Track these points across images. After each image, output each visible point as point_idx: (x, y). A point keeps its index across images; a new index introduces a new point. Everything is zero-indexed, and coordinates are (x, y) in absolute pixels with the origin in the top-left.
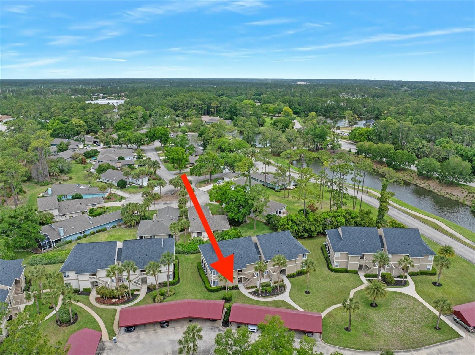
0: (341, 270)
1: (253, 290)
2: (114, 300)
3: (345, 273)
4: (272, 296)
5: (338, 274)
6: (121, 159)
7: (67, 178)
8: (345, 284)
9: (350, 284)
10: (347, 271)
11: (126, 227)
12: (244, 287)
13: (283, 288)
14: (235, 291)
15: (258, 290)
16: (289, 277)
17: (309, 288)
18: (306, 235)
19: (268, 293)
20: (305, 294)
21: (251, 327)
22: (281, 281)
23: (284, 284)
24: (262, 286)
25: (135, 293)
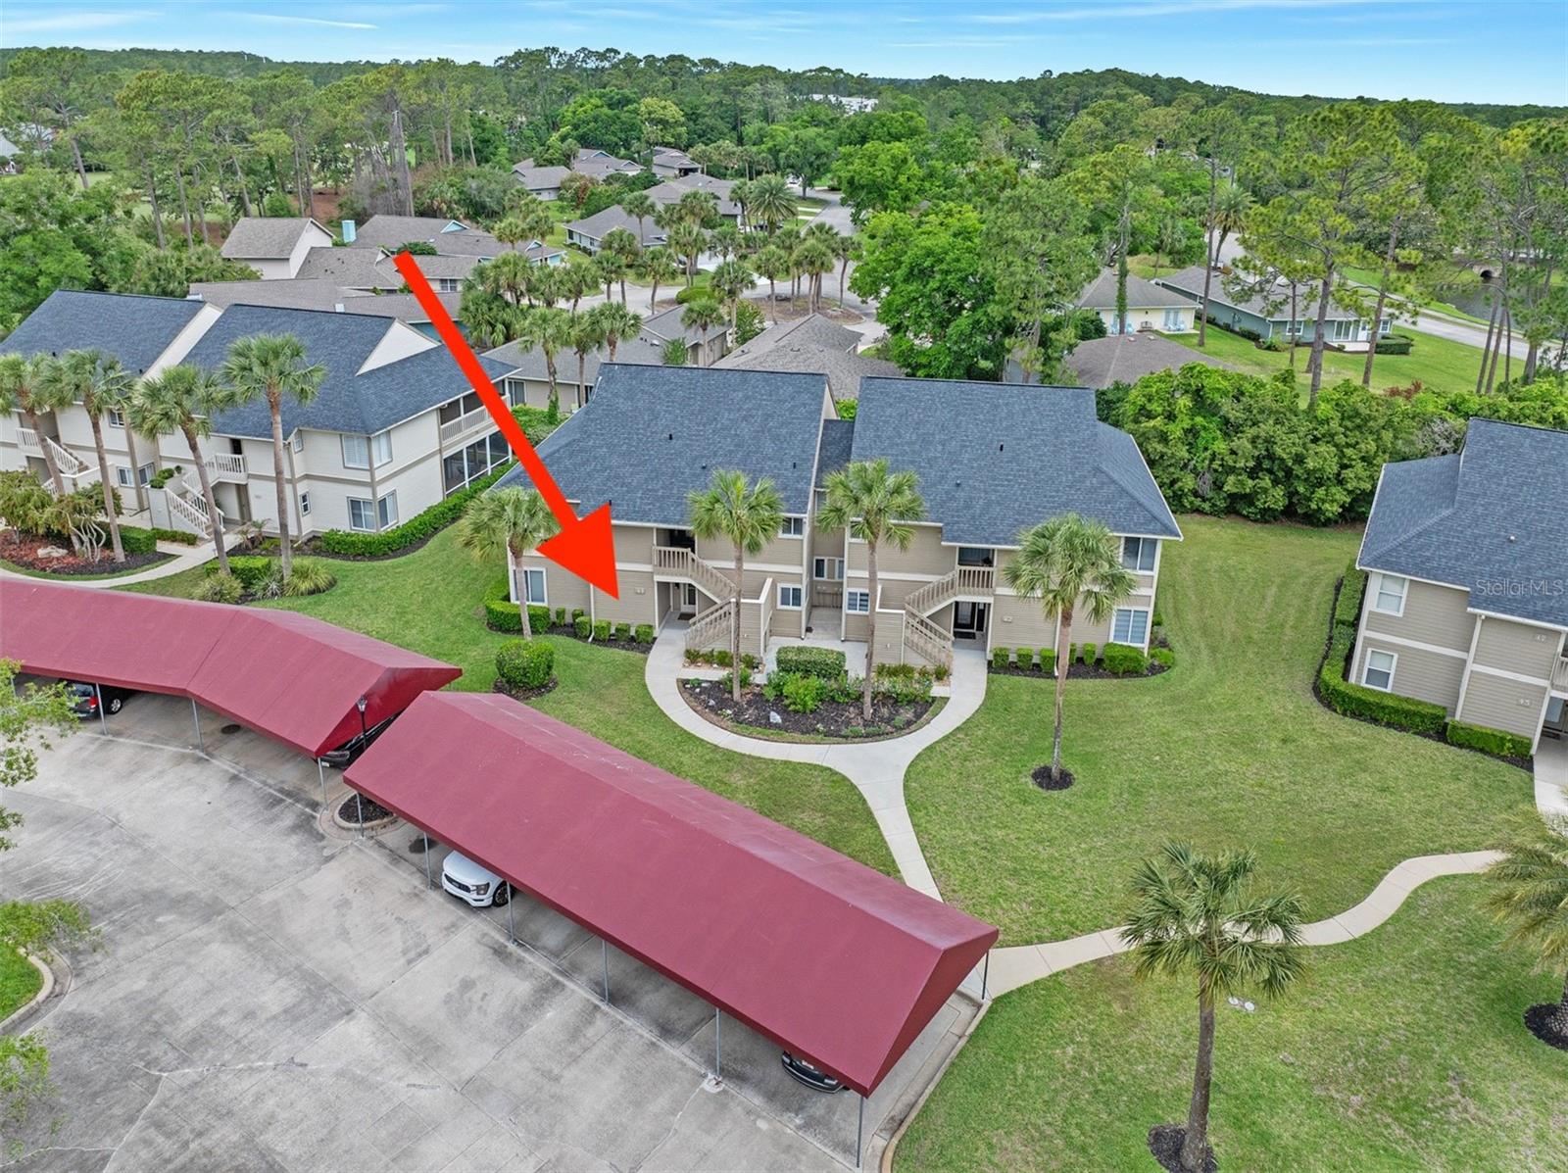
0: (1396, 711)
1: (717, 674)
2: (43, 551)
3: (1424, 734)
4: (797, 736)
8: (1382, 802)
9: (1428, 814)
10: (1439, 729)
12: (682, 647)
13: (907, 714)
14: (618, 654)
15: (744, 682)
16: (999, 666)
17: (1086, 759)
18: (1277, 498)
19: (783, 711)
20: (1031, 784)
21: (455, 868)
22: (924, 673)
23: (937, 690)
24: (785, 666)
25: (162, 547)
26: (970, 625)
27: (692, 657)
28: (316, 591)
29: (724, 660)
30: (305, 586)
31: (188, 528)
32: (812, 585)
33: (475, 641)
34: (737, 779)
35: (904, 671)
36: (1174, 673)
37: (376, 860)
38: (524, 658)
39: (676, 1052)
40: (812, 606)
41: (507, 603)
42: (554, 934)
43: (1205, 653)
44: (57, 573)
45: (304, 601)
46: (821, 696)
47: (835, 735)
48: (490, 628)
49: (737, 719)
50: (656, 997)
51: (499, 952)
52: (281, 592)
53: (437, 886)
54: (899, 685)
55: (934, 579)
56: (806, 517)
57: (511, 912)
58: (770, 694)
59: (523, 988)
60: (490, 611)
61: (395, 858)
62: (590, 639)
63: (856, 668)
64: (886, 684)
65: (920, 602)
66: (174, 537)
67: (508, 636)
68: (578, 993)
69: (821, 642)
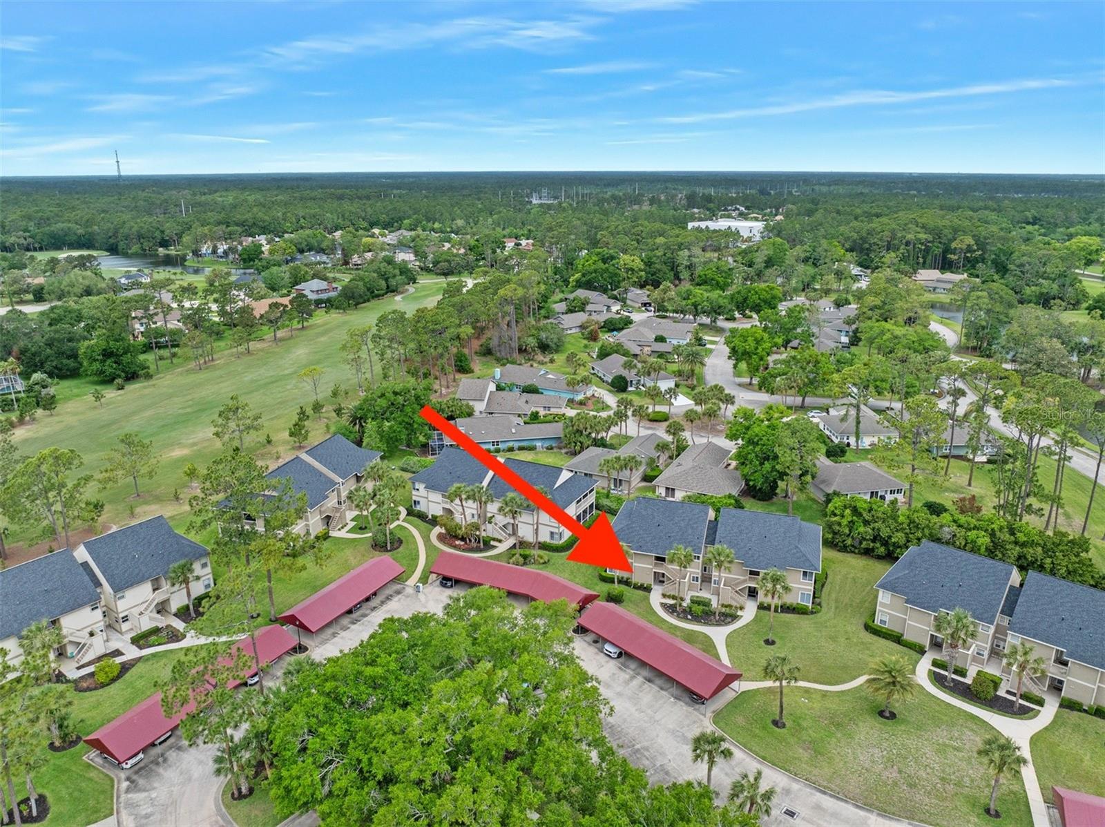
0: (886, 633)
1: (672, 602)
2: (458, 542)
3: (893, 641)
4: (696, 623)
5: (875, 638)
6: (660, 339)
7: (547, 360)
10: (898, 640)
11: (567, 453)
12: (661, 592)
13: (729, 619)
14: (640, 593)
15: (680, 605)
16: (762, 607)
17: (781, 638)
18: (882, 550)
19: (692, 615)
20: (763, 643)
21: (608, 647)
22: (736, 607)
23: (739, 613)
24: (693, 601)
25: (492, 543)
26: (752, 593)
27: (664, 596)
28: (545, 563)
29: (674, 597)
30: (542, 561)
31: (500, 538)
32: (703, 574)
33: (599, 585)
34: (678, 633)
35: (730, 606)
36: (819, 615)
37: (585, 645)
38: (616, 592)
39: (664, 693)
40: (702, 581)
41: (606, 573)
42: (633, 665)
43: (833, 610)
44: (464, 550)
45: (541, 566)
46: (703, 611)
47: (706, 624)
48: (603, 581)
49: (678, 616)
50: (659, 681)
51: (620, 668)
52: (534, 563)
53: (602, 652)
54: (728, 610)
55: (742, 578)
56: (701, 556)
57: (622, 659)
58: (688, 610)
59: (627, 677)
60: (601, 575)
61: (590, 644)
62: (633, 587)
63: (714, 604)
64: (723, 610)
65: (737, 585)
66: (494, 539)
67: (609, 584)
68: (640, 679)
69: (704, 594)
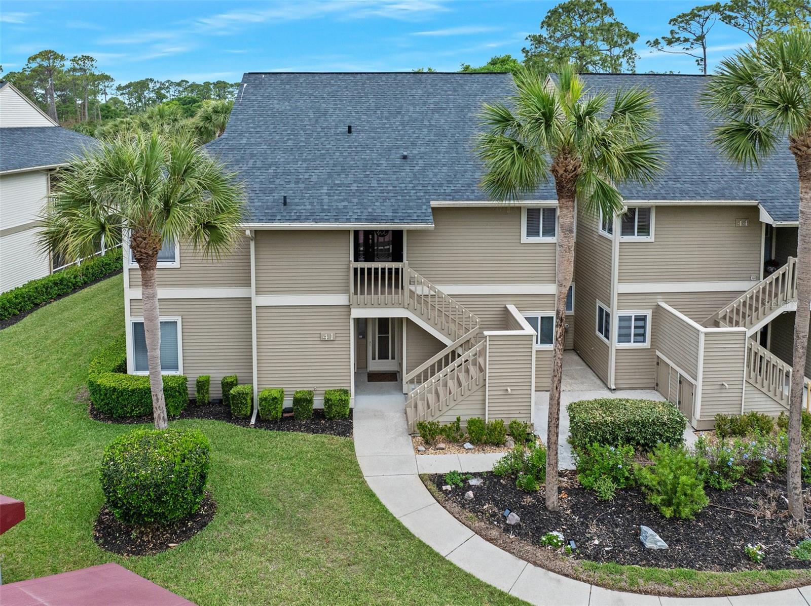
29: (477, 434)
33: (70, 440)
41: (122, 375)
48: (95, 417)
60: (95, 389)
62: (253, 421)
67: (123, 426)
